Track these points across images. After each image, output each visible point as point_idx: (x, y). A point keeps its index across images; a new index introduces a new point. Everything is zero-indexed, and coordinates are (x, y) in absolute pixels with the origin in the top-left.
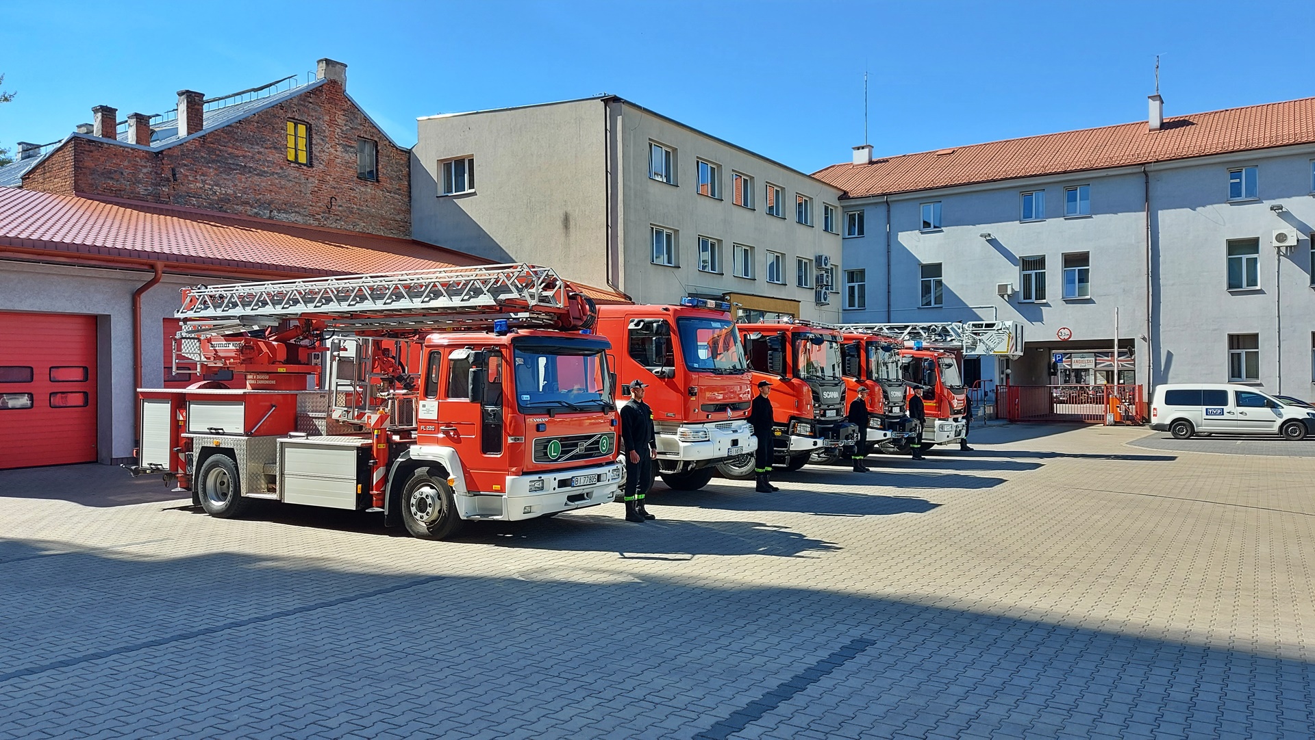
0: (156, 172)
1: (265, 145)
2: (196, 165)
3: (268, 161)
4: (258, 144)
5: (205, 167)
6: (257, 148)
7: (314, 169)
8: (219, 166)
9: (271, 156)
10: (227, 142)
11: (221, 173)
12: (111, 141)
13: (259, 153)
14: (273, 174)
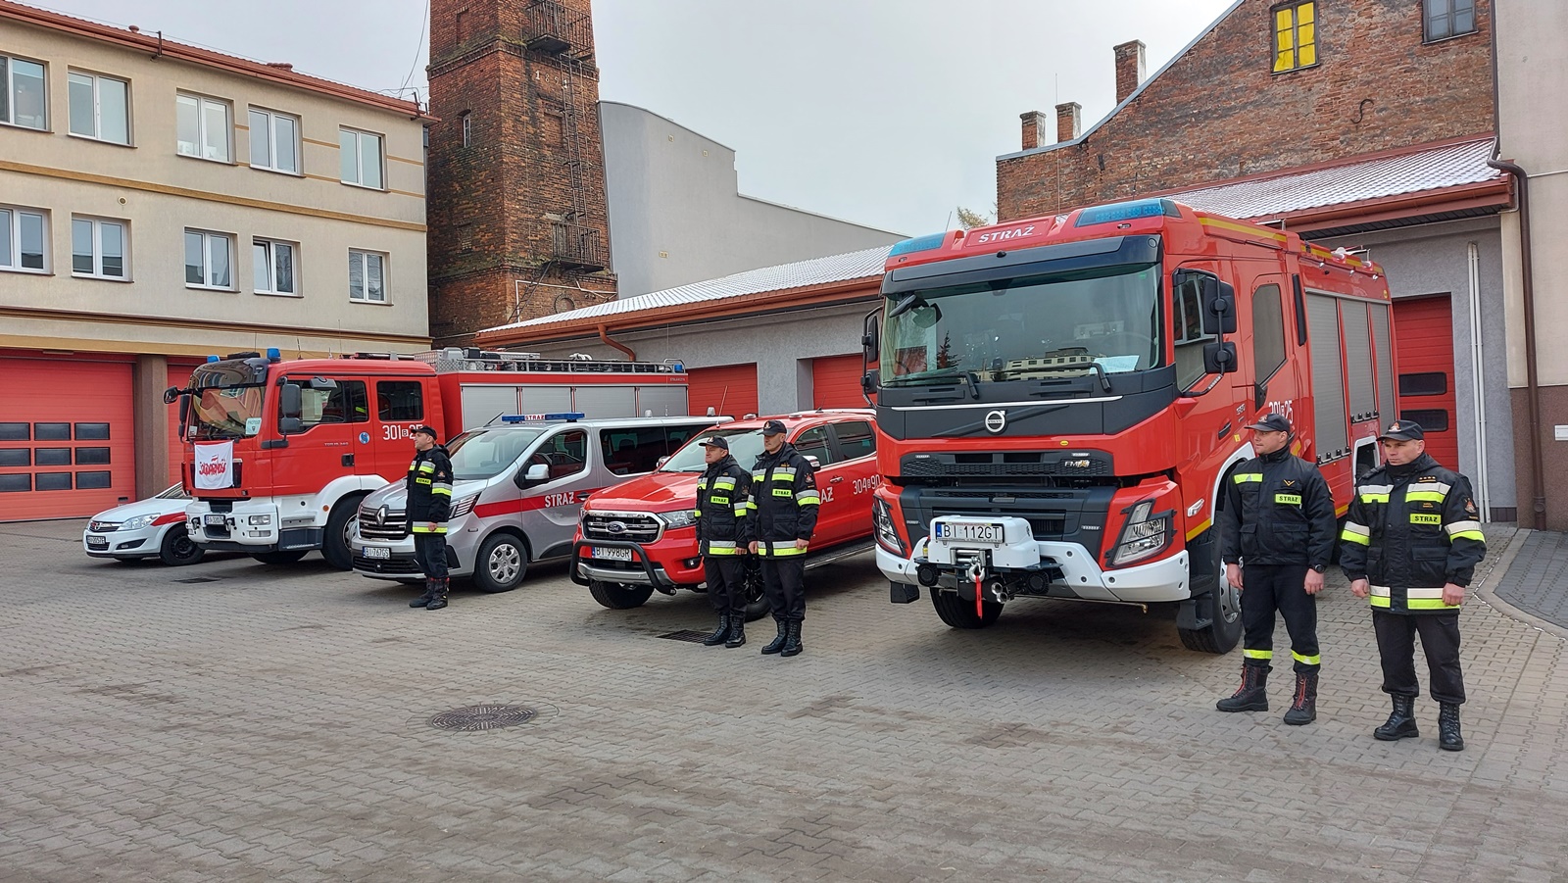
0: (1081, 169)
1: (1229, 70)
2: (1129, 140)
3: (1235, 91)
4: (1218, 73)
5: (1141, 137)
6: (1216, 80)
7: (1323, 67)
8: (1161, 129)
9: (1241, 80)
10: (1171, 90)
11: (1163, 136)
12: (1032, 151)
13: (1223, 83)
14: (1244, 107)
